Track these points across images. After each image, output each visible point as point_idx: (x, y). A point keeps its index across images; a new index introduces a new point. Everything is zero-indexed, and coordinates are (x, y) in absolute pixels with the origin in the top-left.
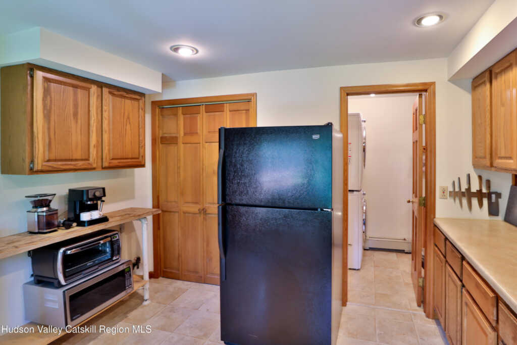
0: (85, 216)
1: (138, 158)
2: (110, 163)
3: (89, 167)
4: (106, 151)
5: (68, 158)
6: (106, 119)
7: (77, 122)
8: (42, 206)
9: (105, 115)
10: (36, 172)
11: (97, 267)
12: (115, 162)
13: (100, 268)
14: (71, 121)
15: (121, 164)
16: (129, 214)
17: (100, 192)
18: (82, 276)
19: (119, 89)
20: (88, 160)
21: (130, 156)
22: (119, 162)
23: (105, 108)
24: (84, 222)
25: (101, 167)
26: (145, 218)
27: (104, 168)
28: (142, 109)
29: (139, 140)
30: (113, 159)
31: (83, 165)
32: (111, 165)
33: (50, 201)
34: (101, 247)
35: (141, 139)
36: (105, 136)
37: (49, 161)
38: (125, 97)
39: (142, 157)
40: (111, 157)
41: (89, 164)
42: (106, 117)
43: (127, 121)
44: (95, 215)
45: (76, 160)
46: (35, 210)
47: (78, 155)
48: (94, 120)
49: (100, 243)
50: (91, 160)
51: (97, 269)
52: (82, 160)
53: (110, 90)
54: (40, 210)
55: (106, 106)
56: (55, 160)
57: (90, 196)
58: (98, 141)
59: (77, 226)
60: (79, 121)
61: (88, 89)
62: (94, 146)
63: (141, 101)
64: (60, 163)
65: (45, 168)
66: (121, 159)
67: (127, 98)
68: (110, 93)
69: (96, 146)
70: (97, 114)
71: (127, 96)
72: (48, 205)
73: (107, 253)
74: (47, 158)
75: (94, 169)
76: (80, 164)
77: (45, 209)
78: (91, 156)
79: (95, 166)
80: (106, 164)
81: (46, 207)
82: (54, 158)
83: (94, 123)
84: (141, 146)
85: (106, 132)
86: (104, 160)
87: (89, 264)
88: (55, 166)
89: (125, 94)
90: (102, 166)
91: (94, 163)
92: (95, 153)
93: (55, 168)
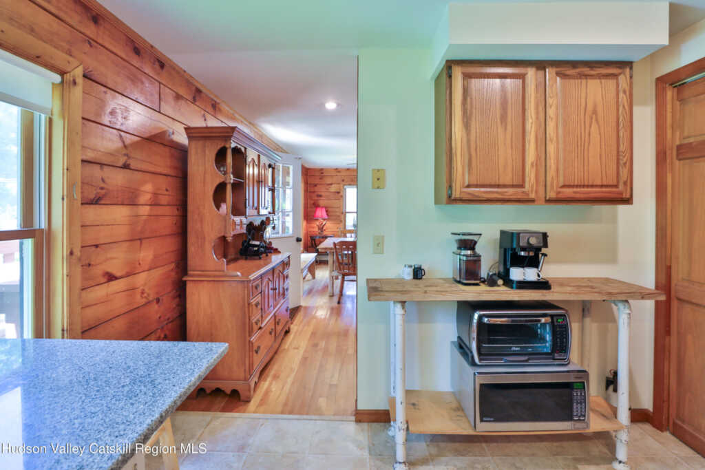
0: (517, 274)
1: (616, 186)
2: (558, 193)
3: (525, 197)
4: (551, 173)
5: (493, 183)
6: (552, 119)
7: (506, 129)
8: (466, 248)
9: (551, 112)
10: (453, 200)
11: (526, 358)
12: (568, 192)
13: (531, 362)
14: (497, 128)
15: (578, 196)
16: (592, 287)
17: (537, 238)
18: (502, 362)
19: (574, 64)
20: (522, 186)
21: (599, 183)
22: (575, 192)
23: (549, 101)
24: (512, 281)
25: (544, 199)
26: (627, 301)
27: (549, 201)
28: (624, 92)
29: (618, 152)
30: (564, 186)
31: (515, 194)
32: (560, 196)
33: (476, 243)
34: (540, 328)
35: (622, 148)
36: (551, 148)
37: (469, 186)
38: (587, 76)
39: (625, 183)
40: (561, 183)
41: (523, 192)
42: (552, 116)
43: (592, 118)
44: (530, 274)
45: (505, 186)
46: (459, 251)
47: (507, 179)
48: (532, 123)
49: (539, 321)
50: (527, 185)
51: (526, 361)
52: (513, 186)
53: (558, 69)
54: (464, 252)
55: (551, 98)
56: (477, 186)
57: (522, 244)
58: (538, 157)
59: (504, 284)
60: (509, 127)
61: (522, 77)
62: (532, 164)
63: (621, 78)
64: (483, 189)
65: (465, 197)
66: (577, 186)
67: (592, 76)
68: (558, 74)
69: (536, 165)
70: (537, 113)
71: (592, 72)
72: (473, 249)
73: (547, 342)
74: (467, 183)
75: (532, 201)
76: (510, 192)
77: (469, 252)
78: (527, 179)
79: (533, 196)
80: (551, 194)
81: (469, 249)
82: (475, 183)
83: (531, 127)
84: (621, 162)
85: (551, 141)
86: (548, 188)
87: (515, 348)
88: (477, 194)
89: (587, 71)
90: (546, 197)
91: (532, 191)
92: (533, 175)
93: (477, 196)
